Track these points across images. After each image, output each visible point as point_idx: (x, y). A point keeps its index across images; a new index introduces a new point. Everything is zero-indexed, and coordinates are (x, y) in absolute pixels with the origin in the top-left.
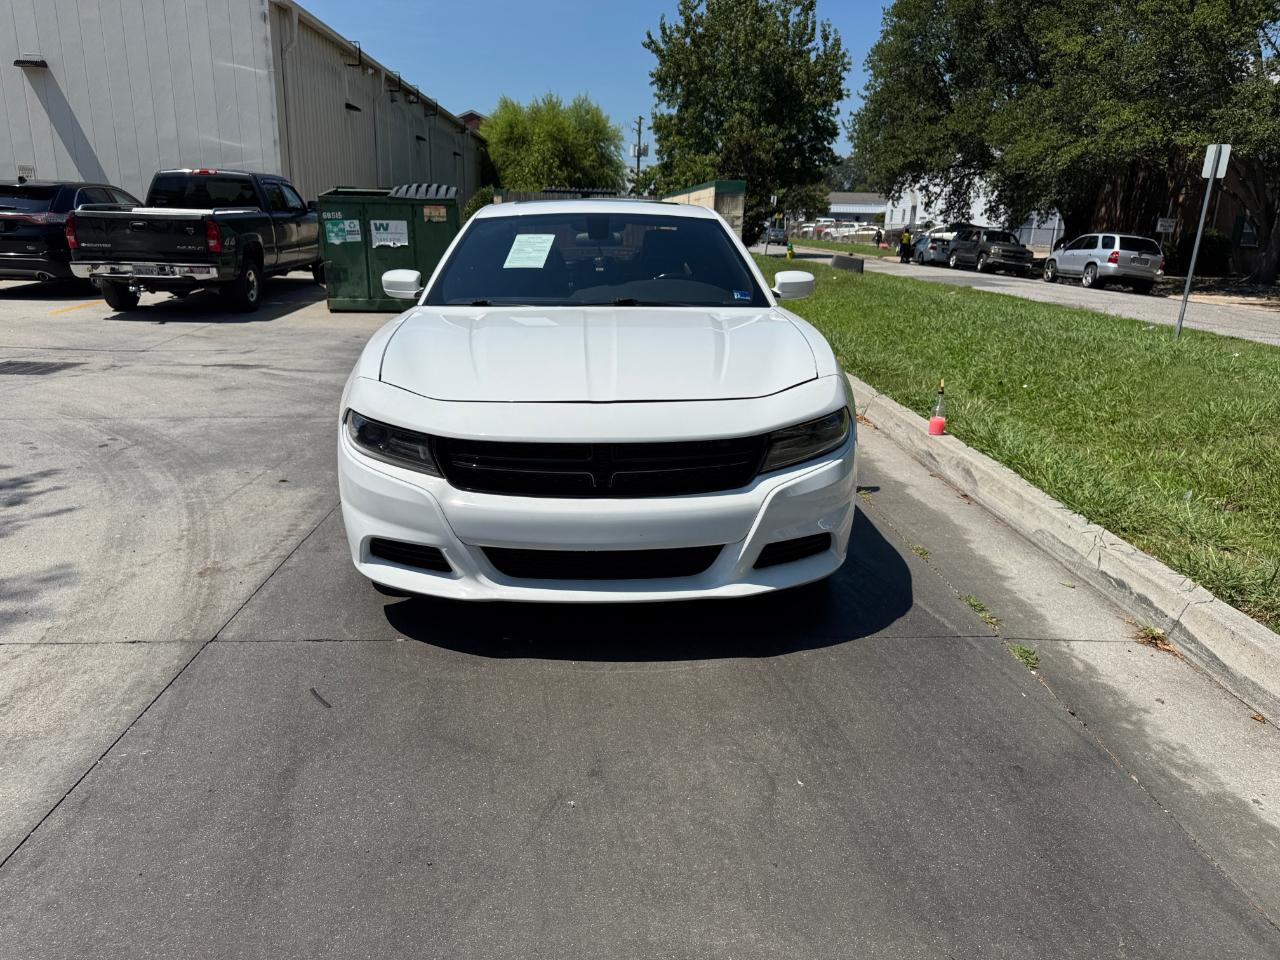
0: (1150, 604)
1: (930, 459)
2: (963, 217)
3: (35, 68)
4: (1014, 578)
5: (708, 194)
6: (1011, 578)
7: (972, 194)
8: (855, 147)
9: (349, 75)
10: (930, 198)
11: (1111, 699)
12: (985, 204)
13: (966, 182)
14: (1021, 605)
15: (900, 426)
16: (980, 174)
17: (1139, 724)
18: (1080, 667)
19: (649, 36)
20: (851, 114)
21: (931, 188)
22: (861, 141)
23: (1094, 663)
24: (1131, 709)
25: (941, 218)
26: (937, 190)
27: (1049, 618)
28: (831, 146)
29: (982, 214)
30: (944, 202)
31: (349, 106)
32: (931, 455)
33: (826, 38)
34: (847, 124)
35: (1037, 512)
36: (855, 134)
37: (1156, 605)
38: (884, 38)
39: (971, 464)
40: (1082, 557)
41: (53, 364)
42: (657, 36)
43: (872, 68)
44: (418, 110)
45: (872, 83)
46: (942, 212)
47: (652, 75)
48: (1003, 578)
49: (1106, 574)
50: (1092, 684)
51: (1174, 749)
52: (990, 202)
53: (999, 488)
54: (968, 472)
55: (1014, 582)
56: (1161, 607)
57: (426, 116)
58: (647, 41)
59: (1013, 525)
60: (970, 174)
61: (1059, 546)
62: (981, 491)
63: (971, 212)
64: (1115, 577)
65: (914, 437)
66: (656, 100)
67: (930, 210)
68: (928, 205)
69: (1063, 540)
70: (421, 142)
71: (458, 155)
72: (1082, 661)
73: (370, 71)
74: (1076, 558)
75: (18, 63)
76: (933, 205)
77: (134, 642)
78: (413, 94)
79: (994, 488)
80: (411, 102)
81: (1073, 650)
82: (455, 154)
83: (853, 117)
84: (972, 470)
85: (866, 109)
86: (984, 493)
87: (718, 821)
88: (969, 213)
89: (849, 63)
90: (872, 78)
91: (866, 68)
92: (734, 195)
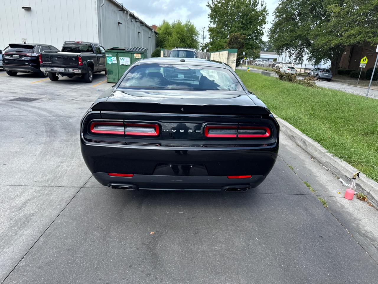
0: (361, 187)
1: (292, 137)
2: (301, 61)
3: (28, 9)
4: (319, 177)
5: (226, 53)
6: (318, 176)
7: (304, 54)
8: (269, 38)
9: (119, 13)
10: (291, 54)
11: (349, 216)
12: (308, 57)
13: (302, 50)
14: (321, 185)
15: (284, 127)
16: (306, 48)
17: (358, 225)
18: (340, 206)
19: (208, 3)
20: (268, 29)
21: (291, 52)
22: (271, 37)
23: (343, 204)
24: (355, 219)
25: (294, 61)
26: (293, 52)
27: (330, 190)
28: (262, 38)
29: (306, 60)
30: (295, 56)
31: (119, 23)
32: (293, 136)
33: (262, 5)
34: (267, 32)
35: (326, 156)
36: (269, 35)
37: (362, 187)
38: (279, 6)
39: (306, 140)
40: (340, 171)
41: (32, 99)
42: (211, 3)
44: (139, 24)
45: (275, 19)
46: (294, 59)
47: (208, 15)
48: (316, 176)
49: (347, 176)
50: (344, 211)
51: (368, 233)
52: (309, 56)
53: (314, 148)
54: (304, 143)
55: (318, 177)
56: (364, 188)
57: (141, 26)
58: (208, 4)
59: (318, 159)
60: (303, 48)
61: (332, 167)
62: (308, 148)
63: (303, 59)
64: (350, 177)
65: (288, 131)
66: (210, 22)
67: (291, 58)
68: (290, 57)
69: (333, 165)
70: (139, 34)
71: (150, 38)
72: (340, 204)
73: (125, 12)
74: (337, 171)
75: (23, 8)
76: (292, 57)
77: (60, 187)
78: (137, 19)
79: (312, 148)
80: (137, 22)
81: (337, 200)
82: (149, 37)
83: (269, 30)
84: (306, 142)
85: (273, 27)
86: (309, 149)
87: (233, 250)
88: (302, 60)
89: (268, 13)
90: (275, 18)
91: (273, 14)
92: (234, 53)
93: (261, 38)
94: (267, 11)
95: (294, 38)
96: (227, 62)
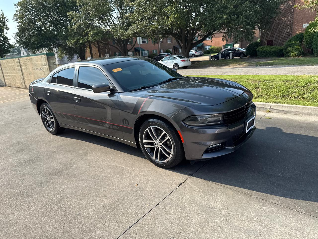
0: (263, 108)
20: (14, 33)
21: (43, 52)
34: (14, 37)
36: (17, 39)
38: (17, 12)
43: (17, 20)
52: (59, 54)
56: (266, 107)
60: (52, 48)
89: (7, 20)
90: (18, 23)
91: (14, 20)
92: (52, 56)
93: (8, 43)
94: (5, 18)
96: (49, 65)
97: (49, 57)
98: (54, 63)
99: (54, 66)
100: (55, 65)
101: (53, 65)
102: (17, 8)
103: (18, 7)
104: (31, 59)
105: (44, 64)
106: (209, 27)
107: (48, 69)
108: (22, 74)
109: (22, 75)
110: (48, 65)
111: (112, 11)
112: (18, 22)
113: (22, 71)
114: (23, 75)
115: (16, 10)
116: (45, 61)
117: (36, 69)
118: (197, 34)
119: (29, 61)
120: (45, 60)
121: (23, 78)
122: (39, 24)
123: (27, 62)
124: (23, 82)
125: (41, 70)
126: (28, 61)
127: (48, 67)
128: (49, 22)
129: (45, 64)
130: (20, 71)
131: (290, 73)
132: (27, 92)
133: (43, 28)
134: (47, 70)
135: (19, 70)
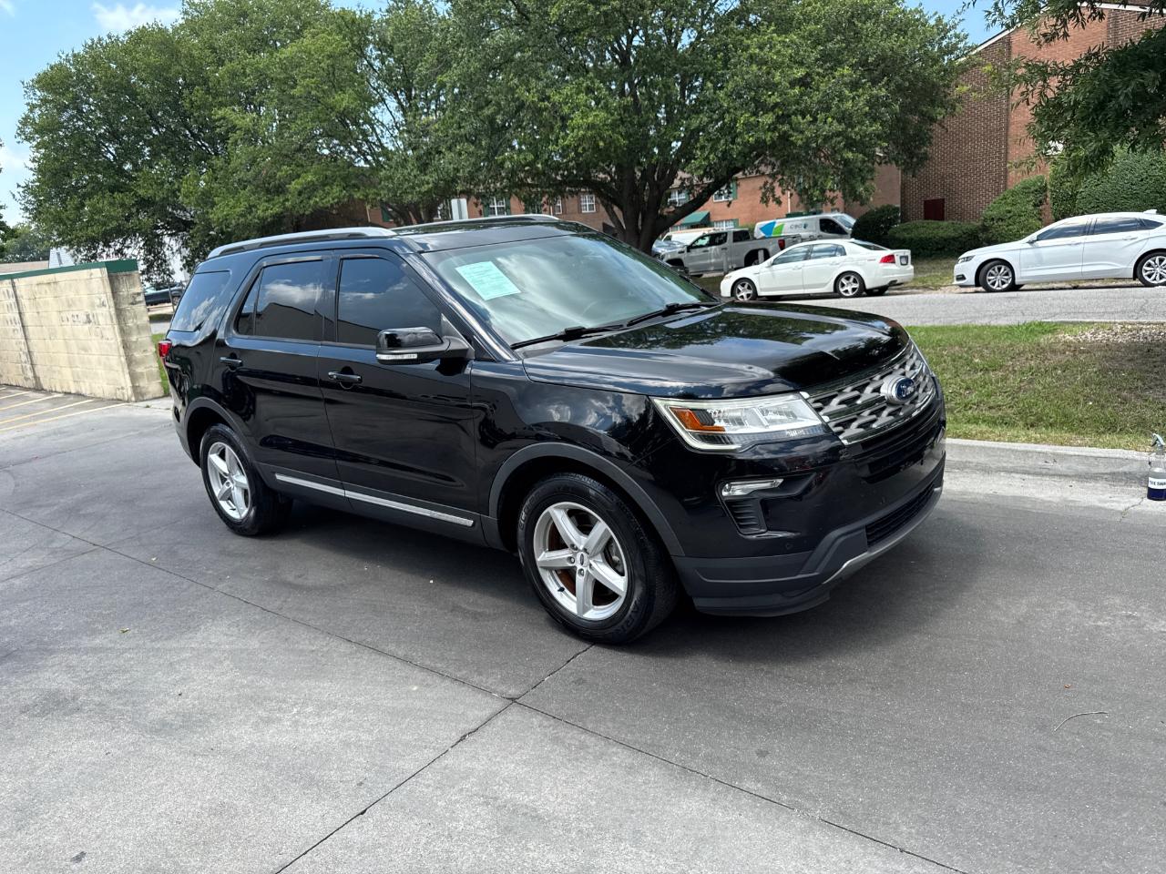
7: (167, 253)
12: (182, 260)
16: (171, 235)
20: (19, 186)
29: (181, 269)
34: (18, 196)
36: (30, 207)
43: (28, 139)
52: (184, 257)
60: (158, 235)
63: (171, 268)
85: (39, 180)
88: (168, 270)
90: (34, 150)
91: (20, 139)
92: (128, 273)
95: (134, 210)
96: (116, 304)
97: (117, 277)
98: (135, 299)
99: (134, 307)
100: (140, 302)
101: (132, 304)
102: (32, 96)
103: (35, 94)
104: (55, 283)
105: (98, 302)
106: (711, 156)
107: (112, 319)
108: (25, 336)
109: (23, 340)
110: (112, 303)
111: (375, 104)
112: (35, 143)
113: (23, 326)
114: (26, 339)
115: (30, 101)
116: (102, 290)
117: (70, 319)
118: (677, 182)
119: (48, 291)
120: (104, 287)
121: (29, 352)
122: (114, 152)
123: (40, 293)
124: (29, 366)
125: (90, 322)
126: (46, 292)
127: (113, 311)
128: (148, 143)
129: (104, 298)
130: (19, 326)
131: (985, 316)
132: (39, 402)
133: (128, 167)
134: (109, 322)
135: (12, 321)
